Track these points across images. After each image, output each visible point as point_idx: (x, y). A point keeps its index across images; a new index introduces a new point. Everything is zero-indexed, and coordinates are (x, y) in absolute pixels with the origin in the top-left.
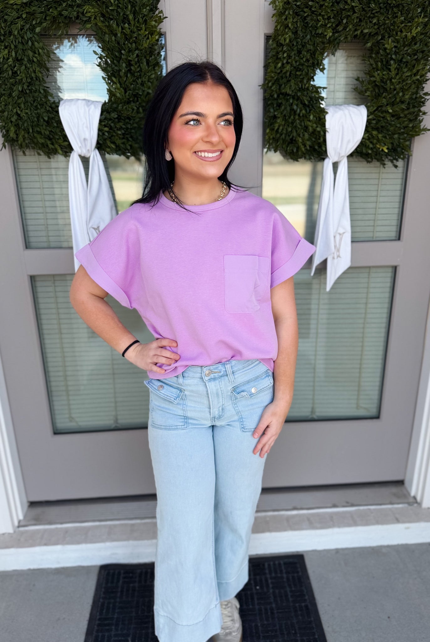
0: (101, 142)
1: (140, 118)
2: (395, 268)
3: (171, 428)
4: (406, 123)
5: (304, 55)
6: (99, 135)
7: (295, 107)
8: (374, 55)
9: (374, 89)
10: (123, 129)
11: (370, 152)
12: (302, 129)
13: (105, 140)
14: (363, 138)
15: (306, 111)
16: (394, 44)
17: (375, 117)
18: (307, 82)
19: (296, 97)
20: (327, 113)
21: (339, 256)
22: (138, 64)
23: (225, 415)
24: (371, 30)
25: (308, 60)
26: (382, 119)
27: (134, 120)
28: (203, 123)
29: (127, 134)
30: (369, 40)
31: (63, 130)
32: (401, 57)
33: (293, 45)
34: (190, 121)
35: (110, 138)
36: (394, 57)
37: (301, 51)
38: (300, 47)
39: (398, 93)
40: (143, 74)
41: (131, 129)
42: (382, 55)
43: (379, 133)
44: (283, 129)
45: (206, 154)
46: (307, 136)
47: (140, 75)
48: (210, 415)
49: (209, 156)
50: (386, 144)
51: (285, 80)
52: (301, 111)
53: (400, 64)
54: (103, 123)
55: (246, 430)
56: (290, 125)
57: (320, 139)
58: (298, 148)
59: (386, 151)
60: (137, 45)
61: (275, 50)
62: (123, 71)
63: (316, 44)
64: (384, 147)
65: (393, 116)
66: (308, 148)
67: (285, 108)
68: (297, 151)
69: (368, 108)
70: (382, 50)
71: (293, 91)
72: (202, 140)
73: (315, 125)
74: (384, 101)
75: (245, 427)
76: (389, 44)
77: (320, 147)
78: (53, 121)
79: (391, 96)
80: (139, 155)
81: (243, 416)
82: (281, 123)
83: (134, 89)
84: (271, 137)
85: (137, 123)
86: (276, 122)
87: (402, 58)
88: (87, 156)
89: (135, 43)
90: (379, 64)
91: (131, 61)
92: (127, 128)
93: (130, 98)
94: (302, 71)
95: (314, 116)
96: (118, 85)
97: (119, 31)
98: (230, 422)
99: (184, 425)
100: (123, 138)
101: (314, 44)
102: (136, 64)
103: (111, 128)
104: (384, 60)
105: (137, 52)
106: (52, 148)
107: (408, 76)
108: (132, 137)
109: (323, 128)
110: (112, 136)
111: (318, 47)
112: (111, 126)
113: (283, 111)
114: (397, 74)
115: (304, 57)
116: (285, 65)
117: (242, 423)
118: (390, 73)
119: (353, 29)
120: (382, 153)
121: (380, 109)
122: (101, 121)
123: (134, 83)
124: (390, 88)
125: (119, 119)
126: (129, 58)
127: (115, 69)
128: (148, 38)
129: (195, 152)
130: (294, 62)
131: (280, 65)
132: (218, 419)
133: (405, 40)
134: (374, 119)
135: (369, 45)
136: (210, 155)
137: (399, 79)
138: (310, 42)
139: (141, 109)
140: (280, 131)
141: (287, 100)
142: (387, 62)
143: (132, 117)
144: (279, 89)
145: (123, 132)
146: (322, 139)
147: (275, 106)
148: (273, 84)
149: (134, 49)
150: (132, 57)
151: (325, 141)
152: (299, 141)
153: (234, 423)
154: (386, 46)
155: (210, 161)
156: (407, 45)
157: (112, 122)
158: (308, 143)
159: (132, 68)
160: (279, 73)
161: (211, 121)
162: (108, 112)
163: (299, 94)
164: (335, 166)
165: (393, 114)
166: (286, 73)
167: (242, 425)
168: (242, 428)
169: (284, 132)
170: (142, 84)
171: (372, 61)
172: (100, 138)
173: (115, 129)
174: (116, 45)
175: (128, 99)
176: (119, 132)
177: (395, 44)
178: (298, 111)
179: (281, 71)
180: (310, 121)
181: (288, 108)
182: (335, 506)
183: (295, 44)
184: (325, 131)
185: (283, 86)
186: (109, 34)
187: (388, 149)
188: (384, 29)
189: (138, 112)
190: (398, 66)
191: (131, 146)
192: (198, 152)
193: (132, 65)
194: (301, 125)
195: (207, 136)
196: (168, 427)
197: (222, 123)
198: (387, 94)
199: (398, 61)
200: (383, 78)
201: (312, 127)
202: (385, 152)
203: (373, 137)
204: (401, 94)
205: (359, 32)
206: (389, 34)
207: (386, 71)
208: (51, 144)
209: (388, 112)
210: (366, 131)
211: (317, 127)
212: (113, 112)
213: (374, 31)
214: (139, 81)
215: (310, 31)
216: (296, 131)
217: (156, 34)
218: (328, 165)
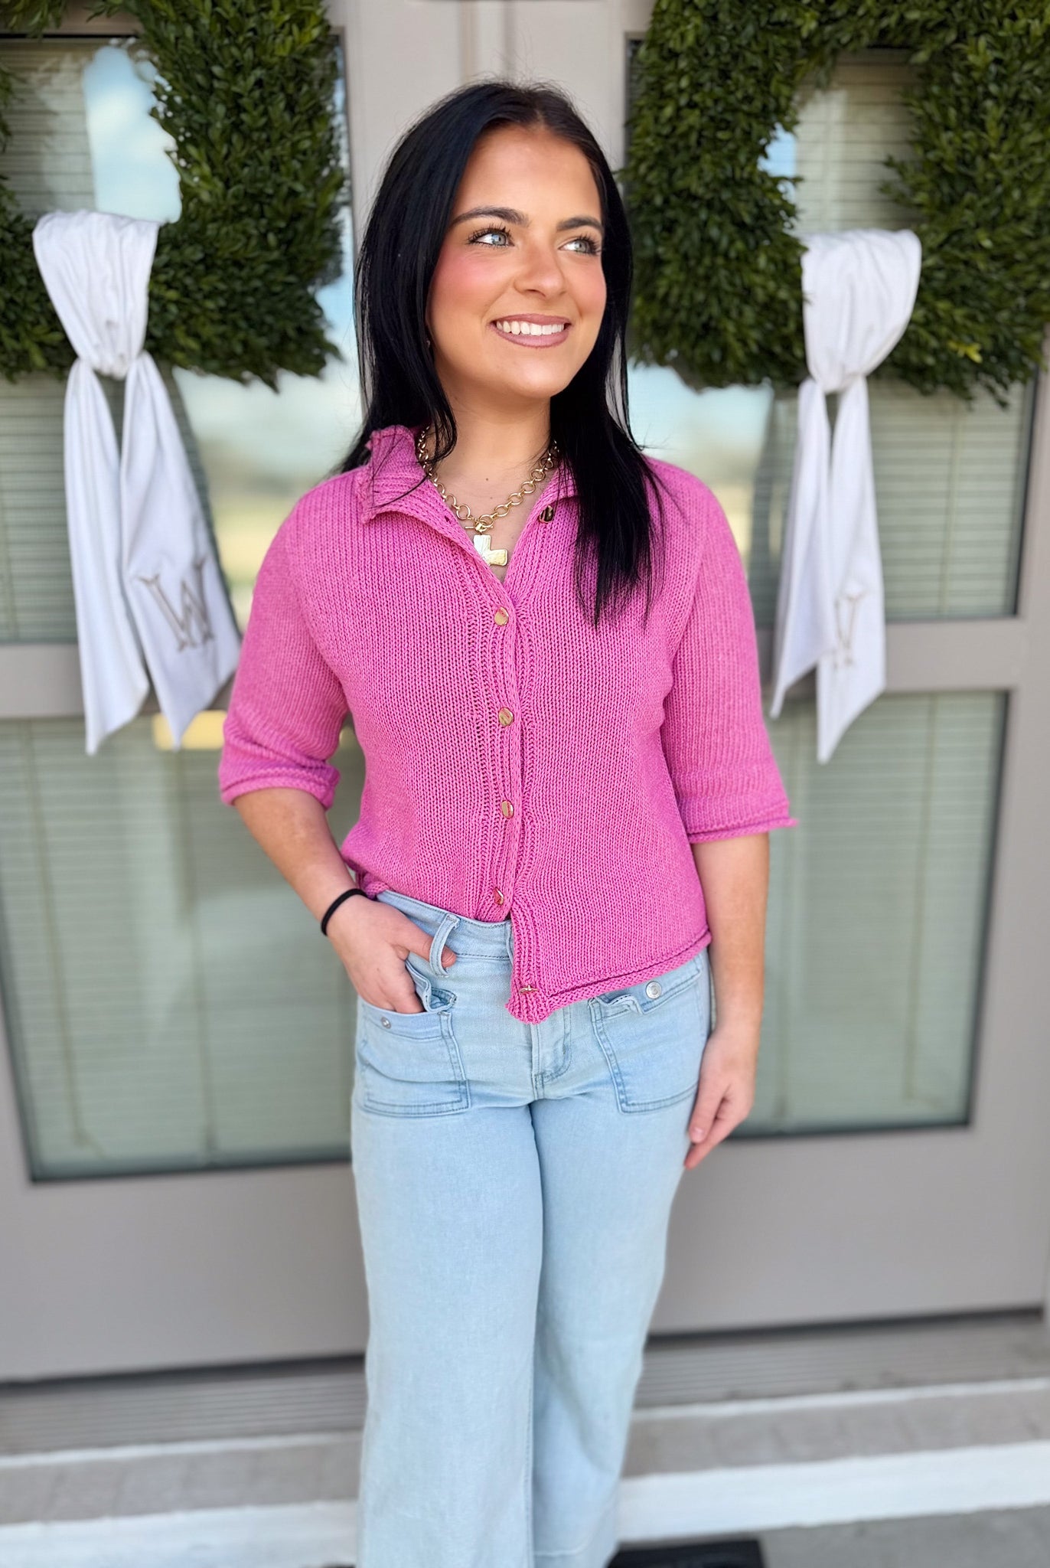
0: (158, 333)
1: (268, 263)
2: (1005, 699)
3: (421, 1110)
4: (1032, 278)
5: (737, 84)
6: (151, 313)
7: (714, 232)
8: (935, 89)
9: (938, 186)
10: (221, 293)
11: (930, 360)
12: (735, 294)
13: (171, 325)
14: (911, 322)
15: (746, 243)
16: (991, 55)
17: (941, 263)
18: (749, 160)
19: (717, 204)
20: (805, 249)
21: (849, 662)
22: (261, 108)
23: (573, 1066)
24: (927, 14)
25: (748, 99)
26: (961, 267)
27: (252, 269)
28: (518, 243)
29: (234, 310)
30: (921, 43)
31: (44, 298)
32: (1013, 90)
33: (707, 54)
34: (484, 235)
35: (185, 322)
36: (993, 89)
37: (730, 71)
38: (726, 59)
39: (1007, 193)
40: (275, 136)
41: (244, 294)
42: (958, 88)
43: (955, 305)
44: (680, 296)
45: (525, 328)
46: (749, 314)
47: (268, 140)
48: (531, 1067)
49: (533, 334)
50: (977, 337)
51: (684, 156)
52: (732, 242)
53: (1010, 110)
54: (162, 278)
55: (632, 1109)
56: (702, 284)
57: (785, 325)
58: (725, 350)
59: (977, 358)
60: (258, 51)
61: (654, 71)
62: (219, 125)
63: (771, 54)
64: (968, 345)
65: (994, 258)
66: (754, 348)
67: (687, 235)
68: (724, 358)
69: (921, 236)
70: (960, 72)
71: (707, 185)
72: (515, 287)
73: (771, 285)
74: (969, 216)
75: (630, 1099)
76: (980, 53)
77: (788, 347)
78: (17, 271)
79: (986, 200)
80: (268, 371)
81: (621, 1069)
82: (674, 277)
83: (254, 180)
84: (649, 319)
85: (260, 277)
86: (661, 275)
87: (1017, 94)
88: (118, 371)
89: (254, 45)
90: (952, 113)
91: (240, 96)
92: (234, 293)
93: (241, 205)
94: (733, 131)
95: (771, 260)
96: (206, 169)
97: (204, 11)
98: (588, 1086)
99: (459, 1101)
100: (223, 322)
101: (766, 52)
102: (256, 106)
103: (186, 292)
104: (965, 101)
105: (259, 73)
106: (14, 351)
107: (1034, 144)
108: (247, 319)
109: (796, 293)
110: (191, 315)
111: (779, 61)
112: (185, 287)
113: (681, 241)
114: (1003, 139)
115: (737, 89)
116: (685, 112)
117: (621, 1088)
118: (984, 135)
119: (876, 12)
120: (965, 364)
121: (955, 239)
122: (155, 271)
123: (249, 162)
124: (986, 180)
125: (209, 263)
126: (235, 89)
127: (195, 122)
128: (290, 33)
129: (494, 323)
130: (709, 103)
131: (669, 111)
132: (553, 1078)
133: (1025, 41)
134: (940, 269)
135: (922, 57)
136: (536, 330)
137: (1011, 151)
138: (754, 47)
139: (272, 238)
140: (672, 300)
141: (694, 213)
142: (975, 105)
143: (247, 259)
144: (670, 183)
145: (222, 303)
146: (792, 326)
147: (658, 229)
148: (651, 168)
149: (251, 64)
150: (244, 85)
151: (800, 330)
152: (725, 330)
153: (598, 1088)
154: (971, 58)
155: (537, 347)
156: (1030, 58)
157: (188, 274)
158: (755, 335)
159: (244, 117)
160: (667, 137)
161: (540, 234)
162: (176, 246)
163: (726, 195)
164: (832, 402)
165: (996, 252)
166: (685, 135)
167: (621, 1092)
168: (622, 1102)
169: (685, 303)
170: (275, 165)
171: (931, 107)
172: (155, 319)
173: (199, 296)
174: (198, 52)
175: (235, 207)
176: (210, 304)
177: (998, 54)
178: (724, 242)
179: (674, 129)
180: (757, 271)
181: (696, 236)
182: (849, 1387)
183: (712, 51)
184: (800, 301)
185: (680, 171)
186: (176, 23)
187: (981, 352)
188: (963, 10)
189: (265, 246)
190: (1007, 117)
191: (245, 344)
192: (502, 320)
193: (245, 111)
194: (732, 284)
195: (530, 275)
196: (414, 1110)
197: (572, 247)
198: (975, 197)
199: (1006, 99)
200: (964, 151)
201: (764, 287)
202: (972, 362)
203: (938, 318)
204: (1016, 194)
205: (892, 20)
206: (979, 25)
207: (973, 131)
208: (11, 337)
209: (981, 246)
210: (920, 300)
211: (779, 288)
212: (191, 244)
213: (936, 16)
214: (267, 155)
215: (754, 12)
216: (720, 301)
217: (313, 21)
218: (811, 398)
